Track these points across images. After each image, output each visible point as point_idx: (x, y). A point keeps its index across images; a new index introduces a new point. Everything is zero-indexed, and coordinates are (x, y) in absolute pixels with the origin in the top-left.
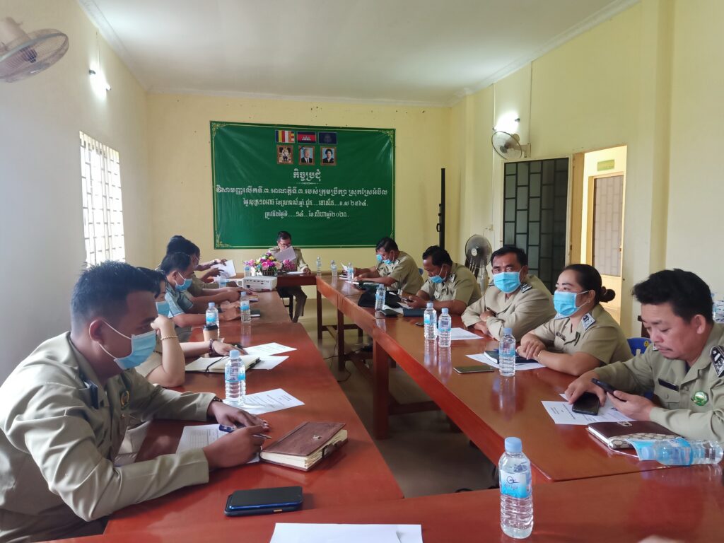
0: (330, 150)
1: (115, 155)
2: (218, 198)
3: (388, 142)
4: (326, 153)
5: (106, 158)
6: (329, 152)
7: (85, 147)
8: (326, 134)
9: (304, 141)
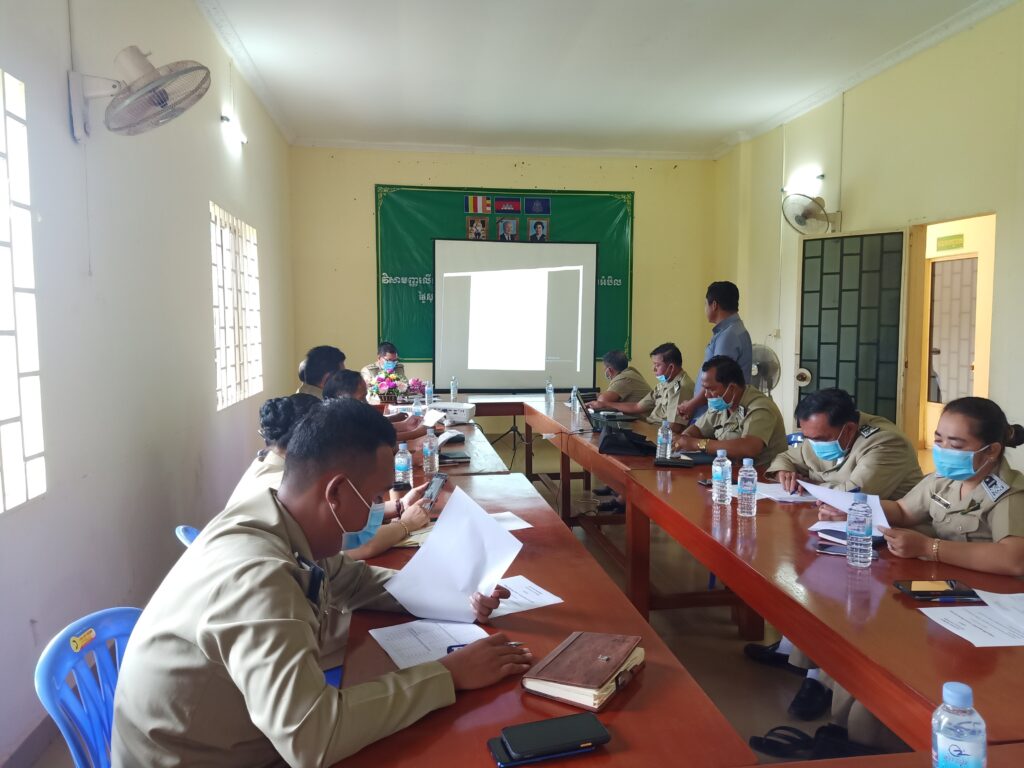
0: (541, 224)
1: (251, 233)
2: (383, 291)
3: (624, 210)
4: (535, 227)
5: (241, 237)
6: (540, 226)
7: (215, 223)
8: (535, 200)
9: (504, 211)
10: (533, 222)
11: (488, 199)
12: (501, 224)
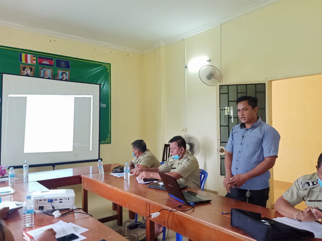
4: (62, 74)
6: (64, 74)
8: (61, 61)
9: (44, 64)
10: (60, 72)
11: (34, 56)
12: (42, 71)
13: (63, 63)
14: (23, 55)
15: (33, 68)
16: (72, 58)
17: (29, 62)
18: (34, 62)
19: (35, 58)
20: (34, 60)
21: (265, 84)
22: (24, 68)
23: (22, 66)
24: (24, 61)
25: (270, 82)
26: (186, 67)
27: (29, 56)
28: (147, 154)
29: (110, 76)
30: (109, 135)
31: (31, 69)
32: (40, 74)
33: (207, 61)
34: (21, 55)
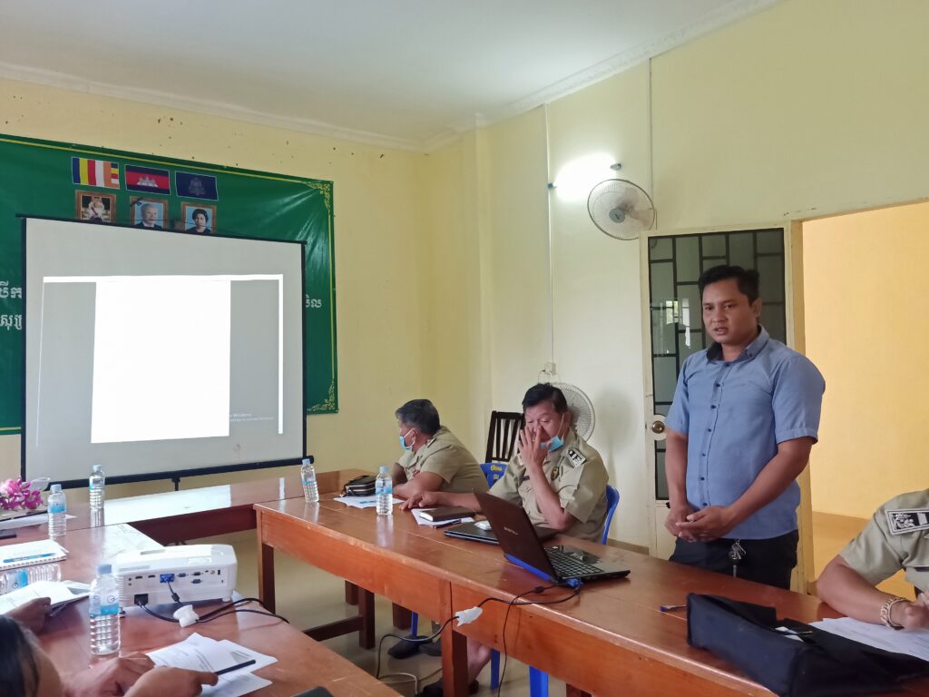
0: (204, 213)
4: (195, 216)
6: (201, 216)
8: (192, 176)
9: (142, 188)
10: (190, 210)
11: (114, 166)
12: (137, 208)
13: (196, 184)
14: (83, 163)
15: (113, 199)
16: (221, 167)
17: (100, 183)
18: (116, 182)
19: (116, 171)
20: (114, 176)
21: (782, 230)
22: (86, 201)
23: (79, 194)
24: (84, 181)
25: (798, 224)
26: (550, 186)
27: (99, 165)
28: (441, 440)
29: (332, 216)
30: (332, 388)
31: (106, 203)
32: (133, 215)
33: (612, 167)
34: (76, 163)
